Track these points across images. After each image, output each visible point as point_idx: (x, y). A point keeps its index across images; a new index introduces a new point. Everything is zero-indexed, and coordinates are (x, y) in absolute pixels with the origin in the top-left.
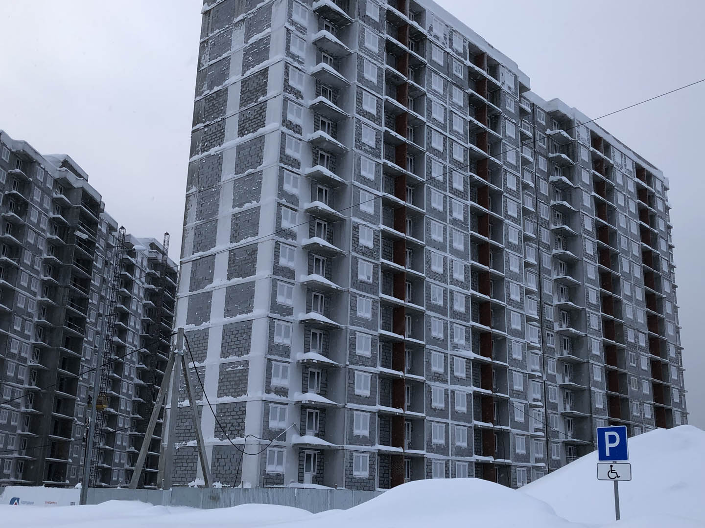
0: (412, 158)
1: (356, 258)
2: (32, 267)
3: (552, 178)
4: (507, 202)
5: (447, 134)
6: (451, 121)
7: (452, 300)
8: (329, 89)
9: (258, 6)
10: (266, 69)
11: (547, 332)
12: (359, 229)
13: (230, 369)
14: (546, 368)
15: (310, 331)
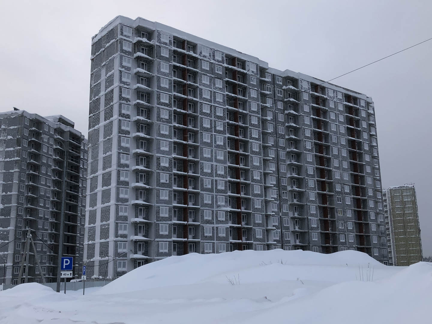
0: (193, 119)
1: (159, 172)
2: (46, 174)
3: (286, 112)
4: (251, 131)
5: (213, 104)
6: (215, 97)
7: (216, 184)
8: (145, 94)
9: (110, 58)
10: (113, 90)
11: (283, 191)
12: (160, 159)
13: (103, 227)
14: (281, 209)
15: (138, 208)
